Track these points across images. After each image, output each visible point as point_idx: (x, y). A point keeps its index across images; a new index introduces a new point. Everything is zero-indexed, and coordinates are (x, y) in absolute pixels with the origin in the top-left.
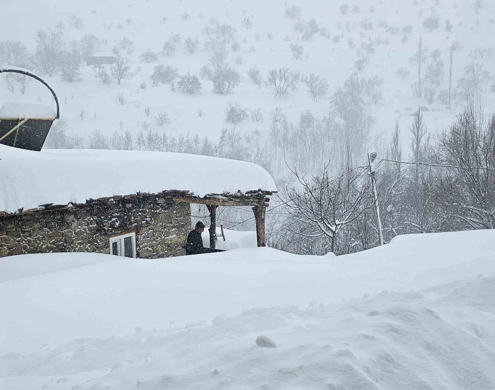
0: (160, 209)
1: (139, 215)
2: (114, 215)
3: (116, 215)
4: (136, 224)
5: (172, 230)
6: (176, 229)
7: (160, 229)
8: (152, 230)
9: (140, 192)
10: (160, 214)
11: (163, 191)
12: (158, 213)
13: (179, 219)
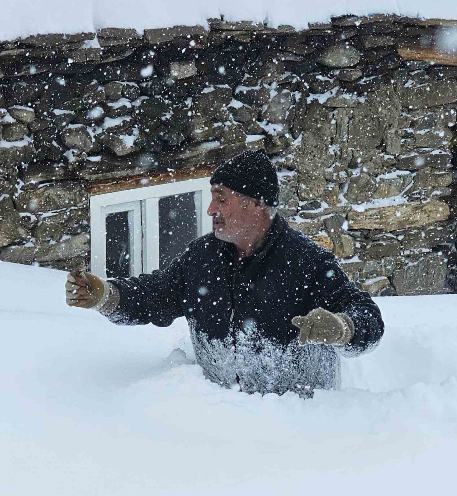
0: (334, 91)
1: (232, 110)
2: (116, 105)
3: (125, 107)
4: (215, 145)
5: (387, 176)
6: (407, 172)
7: (331, 170)
8: (291, 174)
9: (222, 17)
10: (335, 108)
11: (333, 19)
12: (323, 106)
13: (422, 132)
